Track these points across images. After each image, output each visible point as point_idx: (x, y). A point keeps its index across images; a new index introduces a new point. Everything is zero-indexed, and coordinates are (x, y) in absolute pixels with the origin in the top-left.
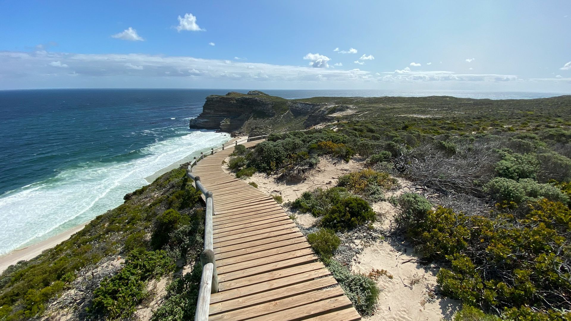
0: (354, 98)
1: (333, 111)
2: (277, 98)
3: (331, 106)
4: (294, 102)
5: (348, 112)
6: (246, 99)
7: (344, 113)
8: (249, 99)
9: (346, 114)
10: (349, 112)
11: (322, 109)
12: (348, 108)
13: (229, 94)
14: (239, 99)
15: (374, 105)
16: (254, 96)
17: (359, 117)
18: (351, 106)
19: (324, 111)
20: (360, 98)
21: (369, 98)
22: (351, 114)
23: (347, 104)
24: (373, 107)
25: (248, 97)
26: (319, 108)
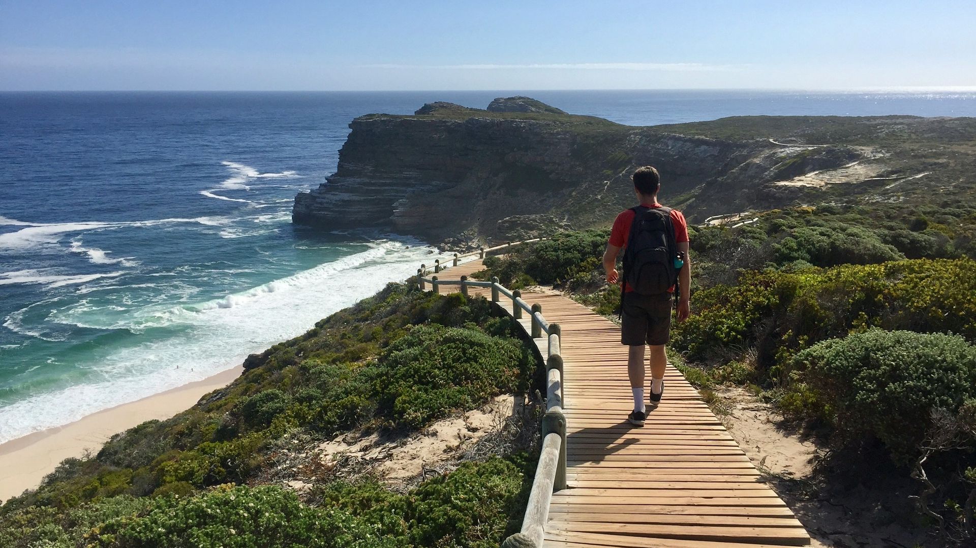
0: (878, 121)
1: (799, 167)
2: (590, 121)
3: (788, 151)
4: (652, 135)
5: (850, 171)
6: (485, 126)
7: (837, 177)
8: (492, 123)
9: (844, 180)
10: (857, 172)
11: (757, 161)
12: (853, 157)
13: (426, 109)
14: (459, 125)
15: (956, 148)
16: (509, 116)
17: (885, 193)
18: (867, 151)
19: (762, 169)
20: (905, 121)
21: (941, 122)
22: (862, 179)
23: (850, 142)
24: (953, 155)
25: (489, 119)
26: (745, 158)
